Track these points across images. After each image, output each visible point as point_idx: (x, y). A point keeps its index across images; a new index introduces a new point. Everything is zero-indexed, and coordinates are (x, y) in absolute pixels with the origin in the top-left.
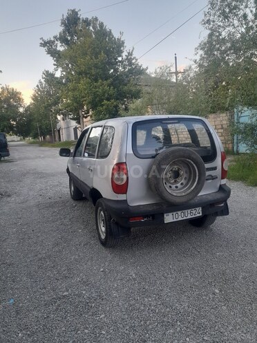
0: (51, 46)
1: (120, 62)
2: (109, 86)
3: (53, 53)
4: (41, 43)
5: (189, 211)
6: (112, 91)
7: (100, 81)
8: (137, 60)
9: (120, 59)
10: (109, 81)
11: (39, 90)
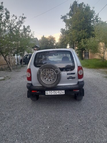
0: (65, 18)
1: (92, 21)
2: (85, 32)
3: (65, 21)
4: (61, 18)
5: (58, 91)
6: (86, 34)
7: (82, 30)
8: (100, 19)
9: (92, 19)
10: (86, 30)
11: (61, 36)
